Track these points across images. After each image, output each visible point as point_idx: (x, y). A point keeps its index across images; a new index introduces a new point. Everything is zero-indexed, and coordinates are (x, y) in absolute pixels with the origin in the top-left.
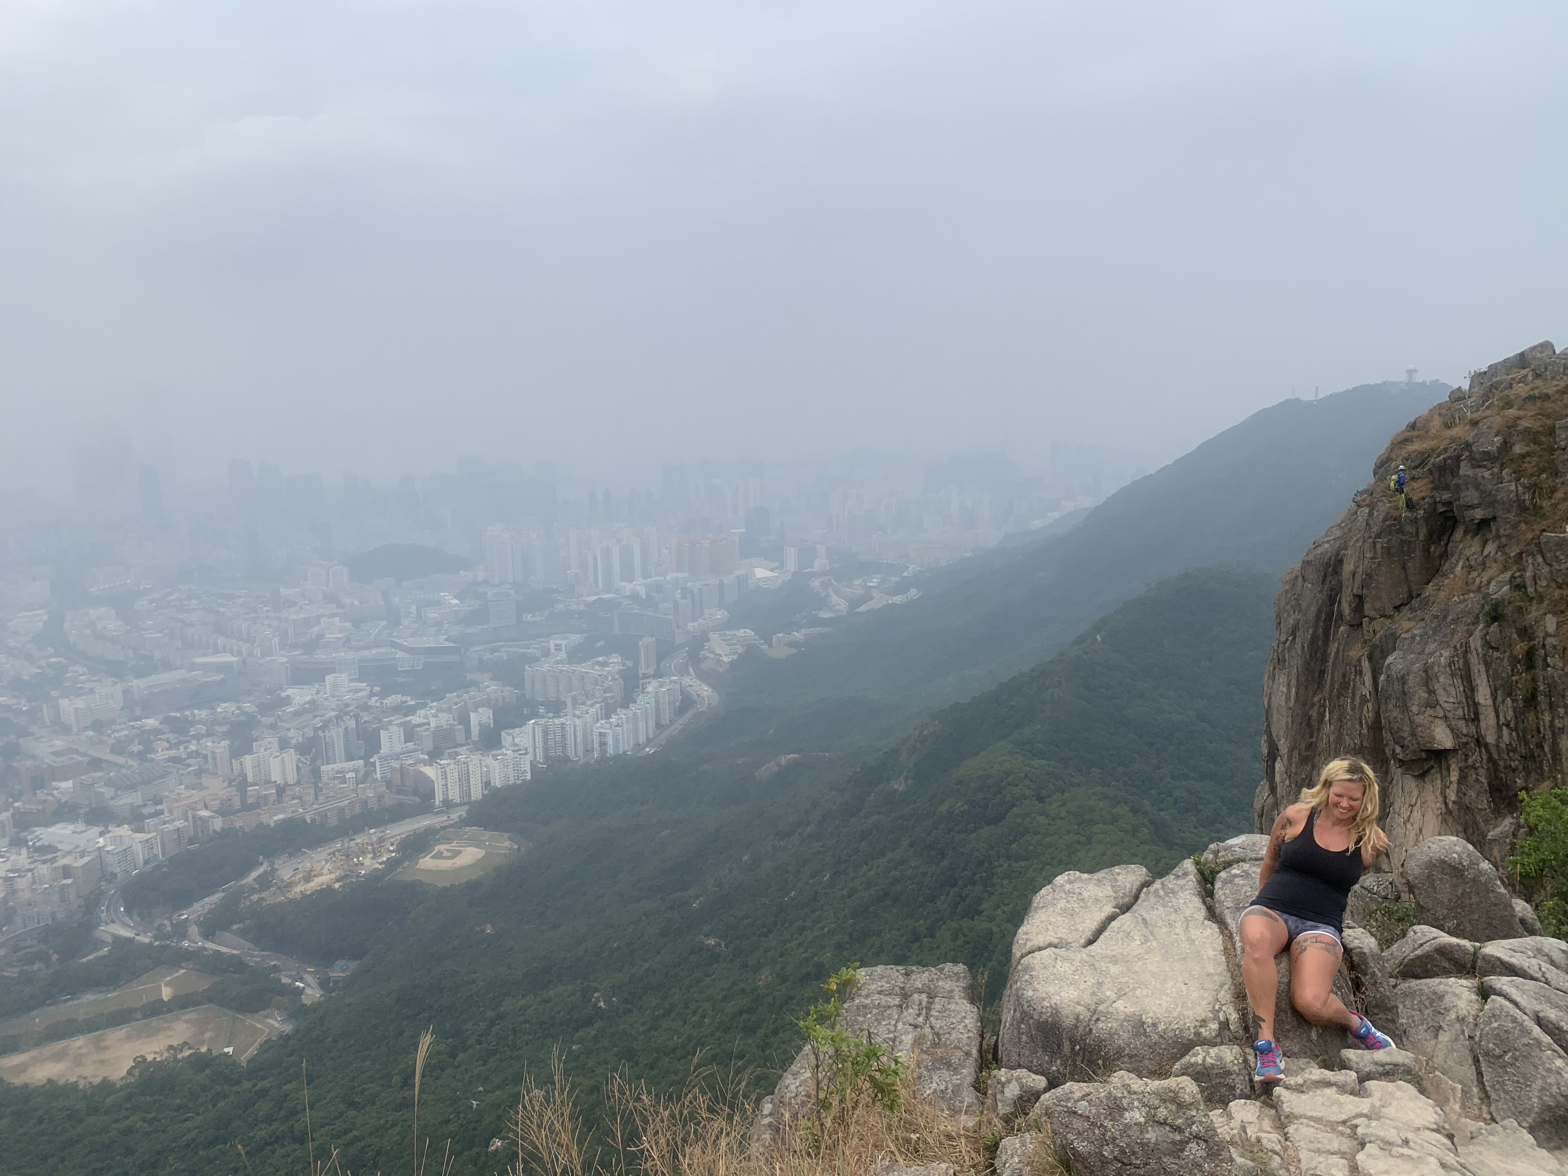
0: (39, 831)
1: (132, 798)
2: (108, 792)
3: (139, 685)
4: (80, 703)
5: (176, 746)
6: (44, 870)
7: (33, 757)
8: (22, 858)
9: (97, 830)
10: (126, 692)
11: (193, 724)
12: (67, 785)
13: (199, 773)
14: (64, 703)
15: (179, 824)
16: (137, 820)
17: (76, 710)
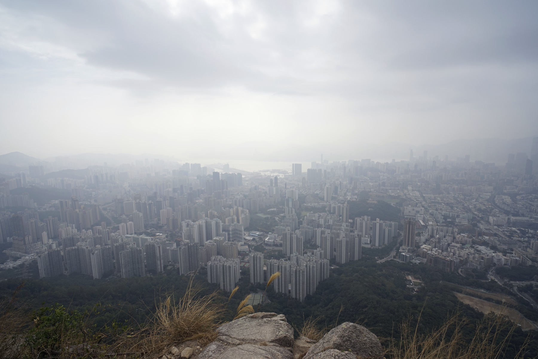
0: (477, 246)
1: (505, 247)
2: (498, 243)
3: (513, 218)
4: (495, 219)
5: (521, 237)
6: (477, 255)
7: (480, 228)
8: (472, 251)
9: (492, 251)
10: (509, 219)
11: (527, 233)
12: (487, 237)
13: (527, 247)
14: (491, 218)
15: (518, 258)
16: (505, 253)
17: (494, 220)
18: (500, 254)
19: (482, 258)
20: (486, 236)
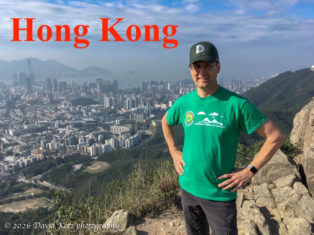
4: (13, 130)
5: (34, 140)
6: (6, 166)
7: (3, 141)
8: (2, 163)
9: (17, 158)
11: (38, 136)
13: (39, 146)
15: (35, 157)
16: (26, 156)
18: (23, 158)
19: (11, 166)
20: (10, 147)
